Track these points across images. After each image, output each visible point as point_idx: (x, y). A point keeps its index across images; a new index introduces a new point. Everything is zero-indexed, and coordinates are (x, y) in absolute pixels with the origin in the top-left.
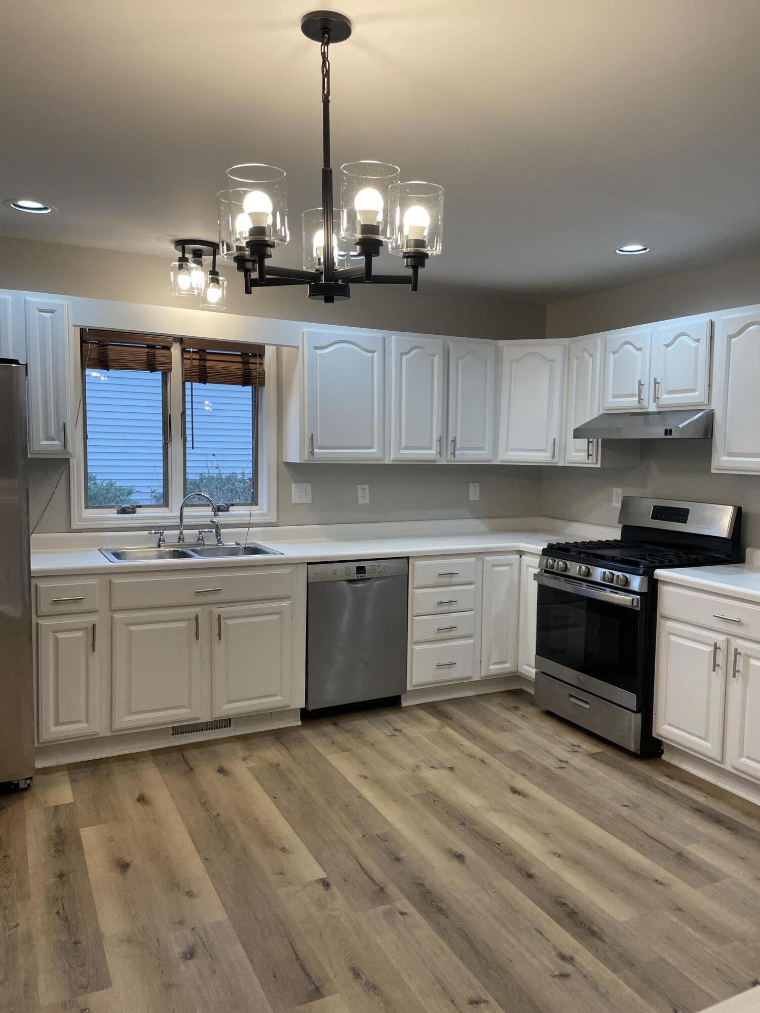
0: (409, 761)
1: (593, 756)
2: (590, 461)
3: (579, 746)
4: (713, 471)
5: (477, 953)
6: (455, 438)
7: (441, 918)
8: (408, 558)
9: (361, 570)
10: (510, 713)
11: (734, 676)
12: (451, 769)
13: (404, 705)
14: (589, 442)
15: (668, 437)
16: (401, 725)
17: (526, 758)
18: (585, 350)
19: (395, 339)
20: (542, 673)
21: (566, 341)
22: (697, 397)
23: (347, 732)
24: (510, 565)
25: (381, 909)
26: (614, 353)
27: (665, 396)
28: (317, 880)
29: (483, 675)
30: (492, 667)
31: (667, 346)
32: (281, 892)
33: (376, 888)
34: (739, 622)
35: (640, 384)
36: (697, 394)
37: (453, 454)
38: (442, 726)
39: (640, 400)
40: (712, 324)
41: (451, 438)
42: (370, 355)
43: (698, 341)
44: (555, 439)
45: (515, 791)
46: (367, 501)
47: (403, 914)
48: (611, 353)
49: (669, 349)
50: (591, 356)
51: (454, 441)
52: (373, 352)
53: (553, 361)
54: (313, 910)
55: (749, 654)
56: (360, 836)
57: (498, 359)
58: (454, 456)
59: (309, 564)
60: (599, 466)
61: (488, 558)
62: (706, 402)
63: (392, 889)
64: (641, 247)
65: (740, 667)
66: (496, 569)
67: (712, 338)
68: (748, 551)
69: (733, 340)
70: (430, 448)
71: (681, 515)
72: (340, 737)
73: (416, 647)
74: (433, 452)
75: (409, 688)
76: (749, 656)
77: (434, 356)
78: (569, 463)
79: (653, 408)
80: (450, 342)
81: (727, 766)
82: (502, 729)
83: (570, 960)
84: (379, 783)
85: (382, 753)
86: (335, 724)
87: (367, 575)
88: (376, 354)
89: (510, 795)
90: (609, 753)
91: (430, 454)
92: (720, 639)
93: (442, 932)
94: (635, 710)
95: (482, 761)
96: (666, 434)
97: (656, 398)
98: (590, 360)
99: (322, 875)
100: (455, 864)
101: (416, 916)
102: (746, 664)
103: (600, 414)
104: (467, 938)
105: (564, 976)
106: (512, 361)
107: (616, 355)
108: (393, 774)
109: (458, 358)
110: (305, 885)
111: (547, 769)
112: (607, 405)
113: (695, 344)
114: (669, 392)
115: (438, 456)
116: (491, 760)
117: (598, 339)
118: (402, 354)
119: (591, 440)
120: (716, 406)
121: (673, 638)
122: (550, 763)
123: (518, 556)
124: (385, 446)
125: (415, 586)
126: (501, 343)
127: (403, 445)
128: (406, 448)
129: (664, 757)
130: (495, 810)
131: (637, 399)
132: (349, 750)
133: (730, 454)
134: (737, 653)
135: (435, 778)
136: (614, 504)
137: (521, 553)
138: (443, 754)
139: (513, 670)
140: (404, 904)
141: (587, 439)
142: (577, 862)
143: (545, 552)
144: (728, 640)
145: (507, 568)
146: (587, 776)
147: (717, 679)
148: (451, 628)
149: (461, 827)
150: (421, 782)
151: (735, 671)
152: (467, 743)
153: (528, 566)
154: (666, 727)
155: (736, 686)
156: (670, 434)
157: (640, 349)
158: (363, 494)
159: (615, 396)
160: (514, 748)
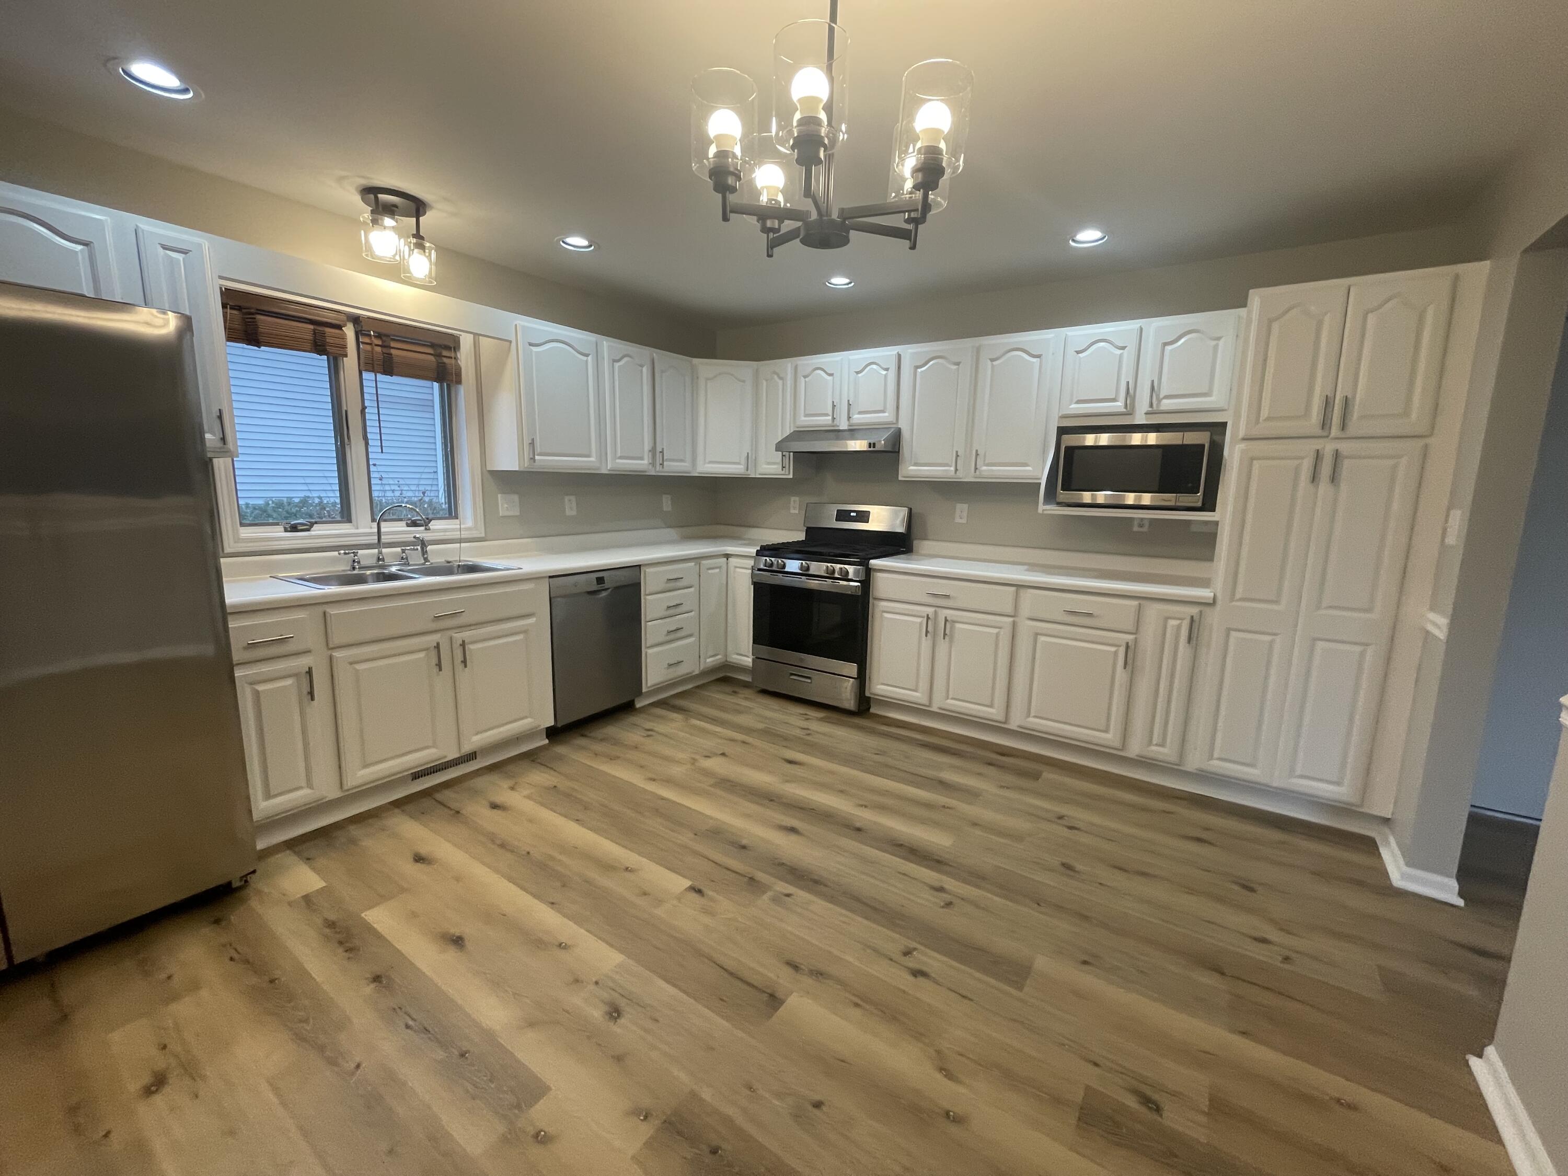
0: (680, 756)
1: (821, 719)
2: (783, 472)
3: (806, 714)
4: (900, 478)
5: (875, 909)
6: (663, 449)
7: (822, 888)
8: (639, 566)
9: (600, 580)
10: (731, 697)
11: (944, 639)
12: (723, 754)
13: (638, 705)
14: (783, 456)
15: (872, 449)
16: (648, 725)
17: (774, 731)
18: (775, 373)
19: (607, 344)
20: (757, 658)
21: (754, 364)
22: (887, 416)
23: (602, 740)
24: (720, 567)
25: (766, 897)
26: (805, 377)
27: (856, 416)
28: (686, 889)
29: (702, 668)
30: (708, 660)
31: (858, 373)
32: (659, 912)
33: (746, 879)
34: (947, 597)
35: (834, 406)
36: (886, 414)
37: (662, 464)
38: (687, 719)
39: (834, 419)
40: (899, 356)
41: (659, 449)
42: (585, 358)
43: (887, 369)
44: (748, 453)
45: (790, 762)
46: (574, 513)
47: (788, 895)
48: (802, 378)
49: (860, 375)
50: (781, 378)
51: (662, 452)
52: (587, 355)
53: (744, 381)
54: (707, 920)
55: (955, 619)
56: (692, 836)
57: (695, 378)
58: (663, 467)
59: (550, 577)
60: (791, 476)
61: (704, 562)
62: (895, 421)
63: (760, 876)
64: (847, 281)
65: (947, 632)
66: (710, 571)
67: (899, 368)
68: (915, 543)
69: (919, 370)
70: (642, 458)
71: (863, 517)
72: (598, 747)
73: (650, 651)
74: (646, 462)
75: (644, 690)
76: (954, 622)
77: (642, 366)
78: (760, 474)
79: (844, 426)
80: (655, 355)
81: (934, 709)
82: (739, 712)
83: (941, 889)
84: (669, 781)
85: (650, 753)
86: (583, 735)
87: (606, 585)
88: (590, 358)
89: (789, 766)
90: (834, 716)
91: (642, 464)
92: (930, 611)
93: (831, 899)
94: (856, 677)
95: (744, 742)
96: (870, 447)
97: (849, 418)
98: (780, 382)
99: (688, 883)
100: (793, 837)
101: (801, 895)
102: (952, 628)
103: (792, 431)
104: (857, 899)
105: (949, 904)
106: (707, 379)
107: (807, 379)
108: (677, 771)
109: (662, 372)
110: (679, 898)
111: (800, 738)
112: (799, 423)
113: (884, 372)
114: (860, 413)
115: (650, 467)
116: (749, 740)
117: (788, 365)
118: (615, 361)
119: (784, 453)
120: (903, 425)
121: (886, 615)
122: (798, 732)
123: (725, 559)
124: (602, 454)
125: (647, 592)
126: (696, 361)
127: (619, 454)
128: (621, 458)
129: (872, 710)
130: (787, 781)
131: (830, 418)
132: (618, 757)
133: (916, 464)
134: (946, 620)
135: (715, 764)
136: (792, 511)
137: (727, 556)
138: (708, 743)
139: (724, 660)
140: (782, 887)
141: (780, 453)
142: (882, 808)
143: (758, 553)
144: (936, 611)
145: (717, 570)
146: (830, 736)
147: (926, 643)
148: (678, 629)
149: (772, 803)
150: (707, 773)
151: (945, 634)
152: (718, 729)
153: (736, 567)
154: (879, 687)
155: (943, 646)
156: (874, 447)
157: (831, 375)
158: (570, 506)
159: (806, 415)
160: (761, 726)
